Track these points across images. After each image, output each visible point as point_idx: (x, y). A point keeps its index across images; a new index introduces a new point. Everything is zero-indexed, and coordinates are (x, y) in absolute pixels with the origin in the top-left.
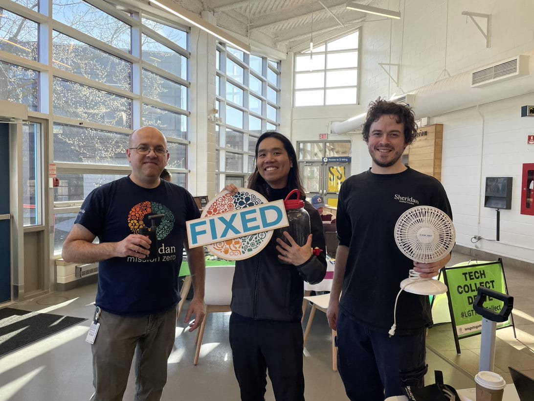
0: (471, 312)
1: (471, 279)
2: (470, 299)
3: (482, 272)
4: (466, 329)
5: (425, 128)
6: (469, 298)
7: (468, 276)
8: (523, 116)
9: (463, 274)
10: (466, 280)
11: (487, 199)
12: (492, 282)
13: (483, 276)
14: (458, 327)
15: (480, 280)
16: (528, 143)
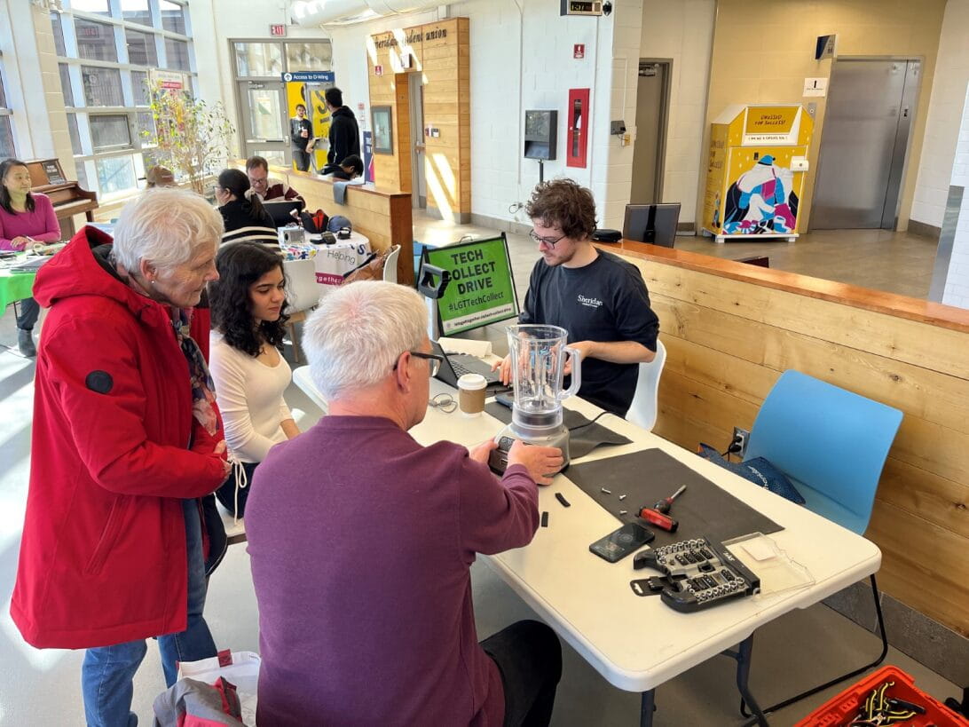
0: (462, 303)
1: (462, 262)
2: (462, 288)
3: (478, 252)
4: (456, 325)
5: (443, 24)
6: (459, 286)
7: (458, 258)
8: (562, 14)
9: (452, 256)
10: (456, 263)
11: (528, 144)
12: (492, 264)
13: (479, 257)
14: (445, 324)
15: (476, 262)
16: (575, 57)
